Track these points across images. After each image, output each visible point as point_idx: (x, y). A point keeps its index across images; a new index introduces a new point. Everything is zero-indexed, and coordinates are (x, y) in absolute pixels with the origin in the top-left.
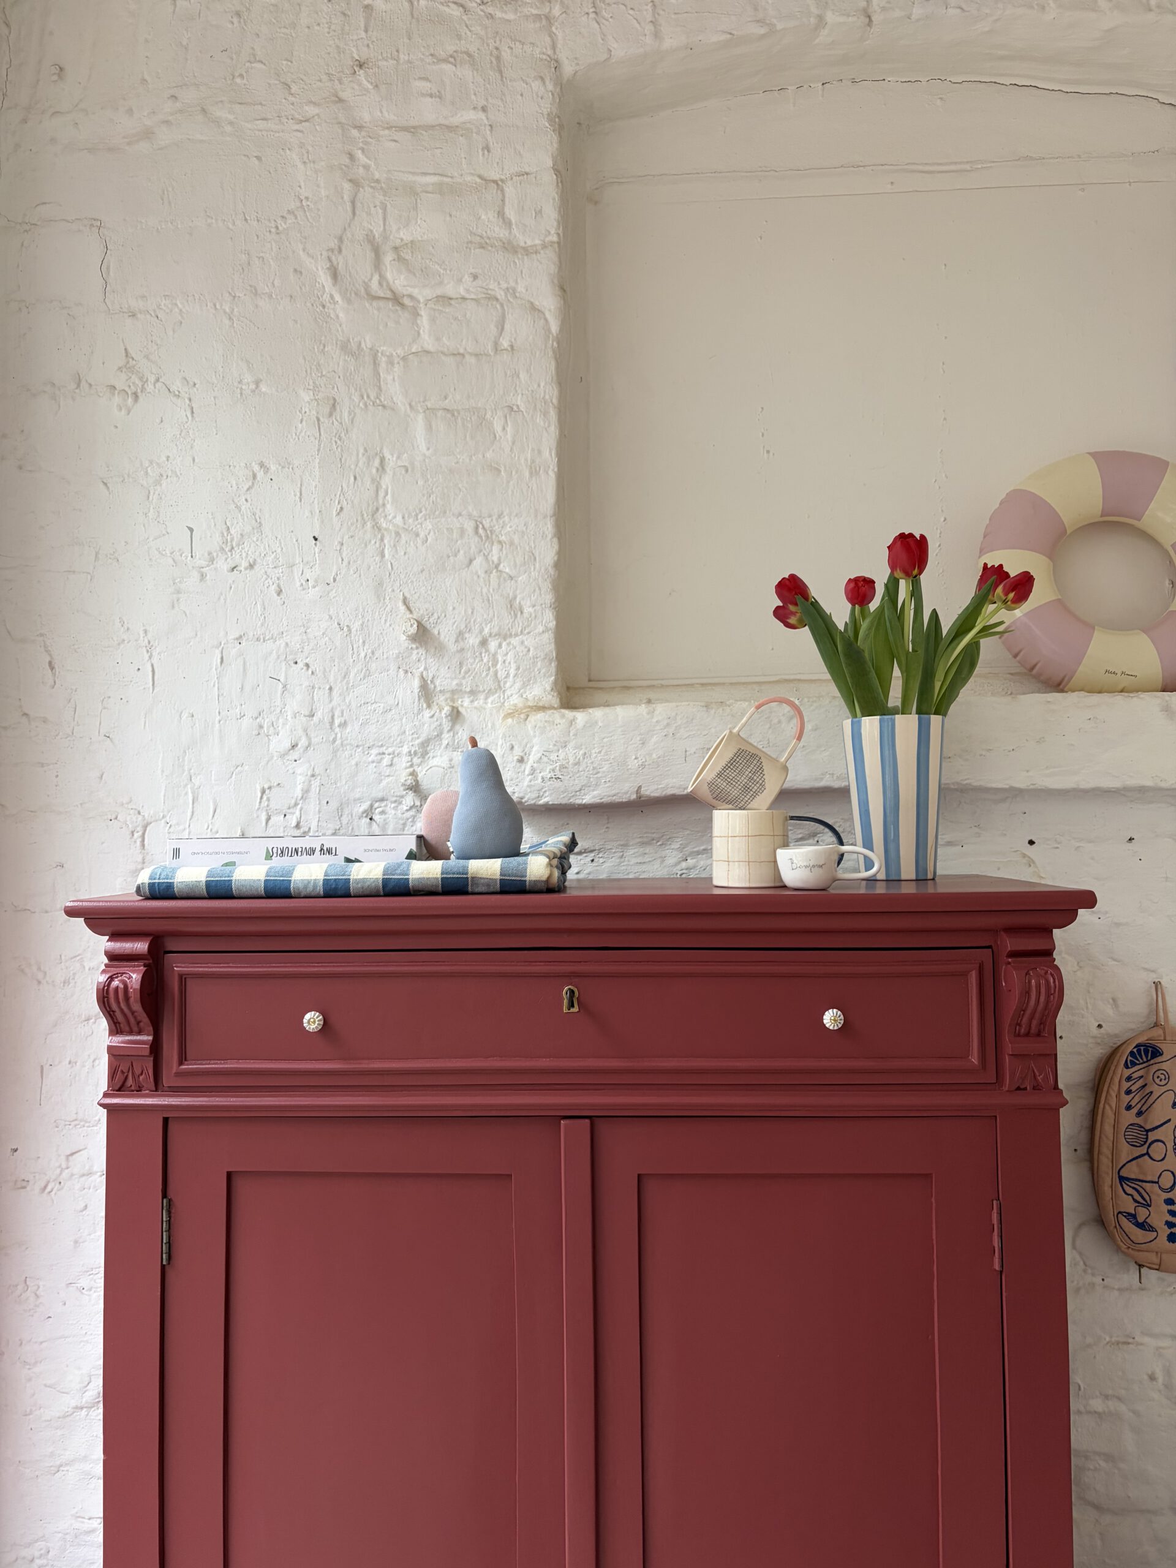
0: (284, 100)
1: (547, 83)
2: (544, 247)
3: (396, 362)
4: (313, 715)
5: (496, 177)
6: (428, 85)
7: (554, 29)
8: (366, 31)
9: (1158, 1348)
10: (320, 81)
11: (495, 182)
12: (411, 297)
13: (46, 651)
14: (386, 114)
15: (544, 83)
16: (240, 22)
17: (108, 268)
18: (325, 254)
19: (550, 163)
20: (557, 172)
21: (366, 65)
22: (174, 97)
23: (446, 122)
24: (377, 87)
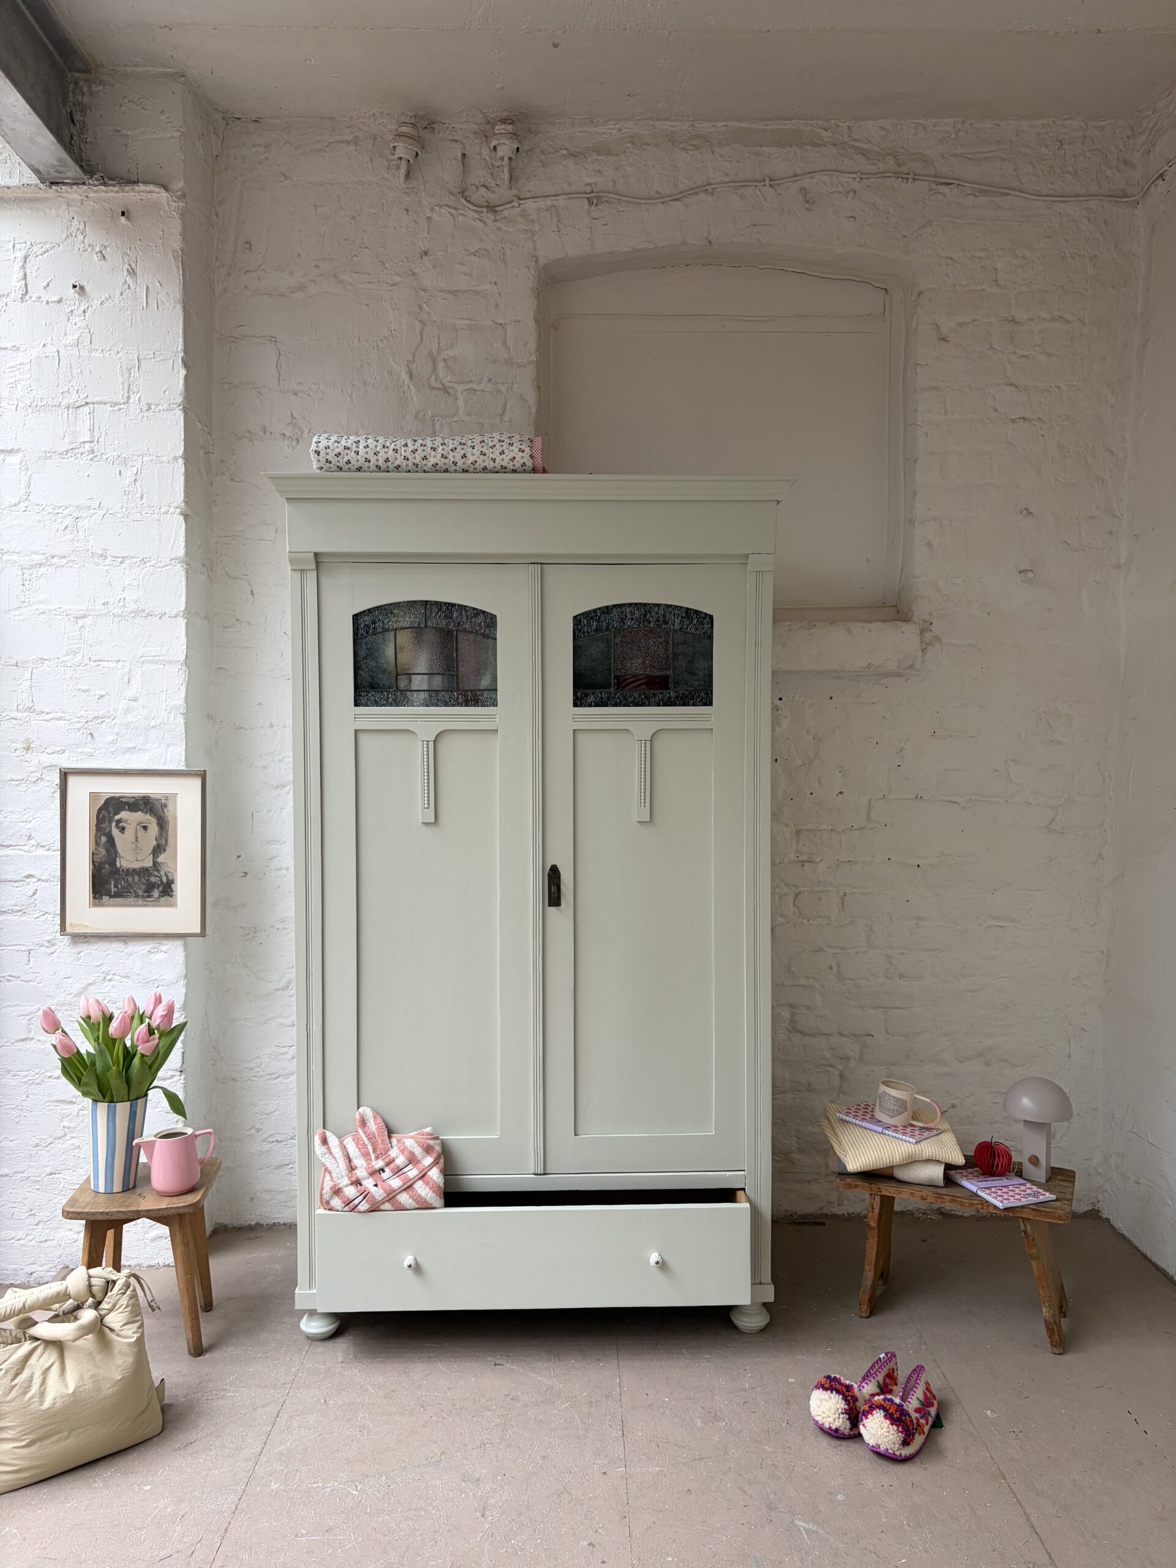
0: (381, 272)
1: (531, 268)
2: (529, 363)
3: (445, 425)
5: (501, 321)
6: (464, 267)
7: (535, 238)
8: (428, 233)
9: (834, 953)
10: (402, 261)
11: (501, 324)
12: (453, 388)
13: (250, 585)
14: (439, 283)
15: (529, 270)
16: (355, 223)
17: (281, 366)
18: (405, 363)
19: (533, 317)
20: (536, 321)
21: (428, 254)
22: (317, 266)
23: (473, 289)
24: (434, 267)
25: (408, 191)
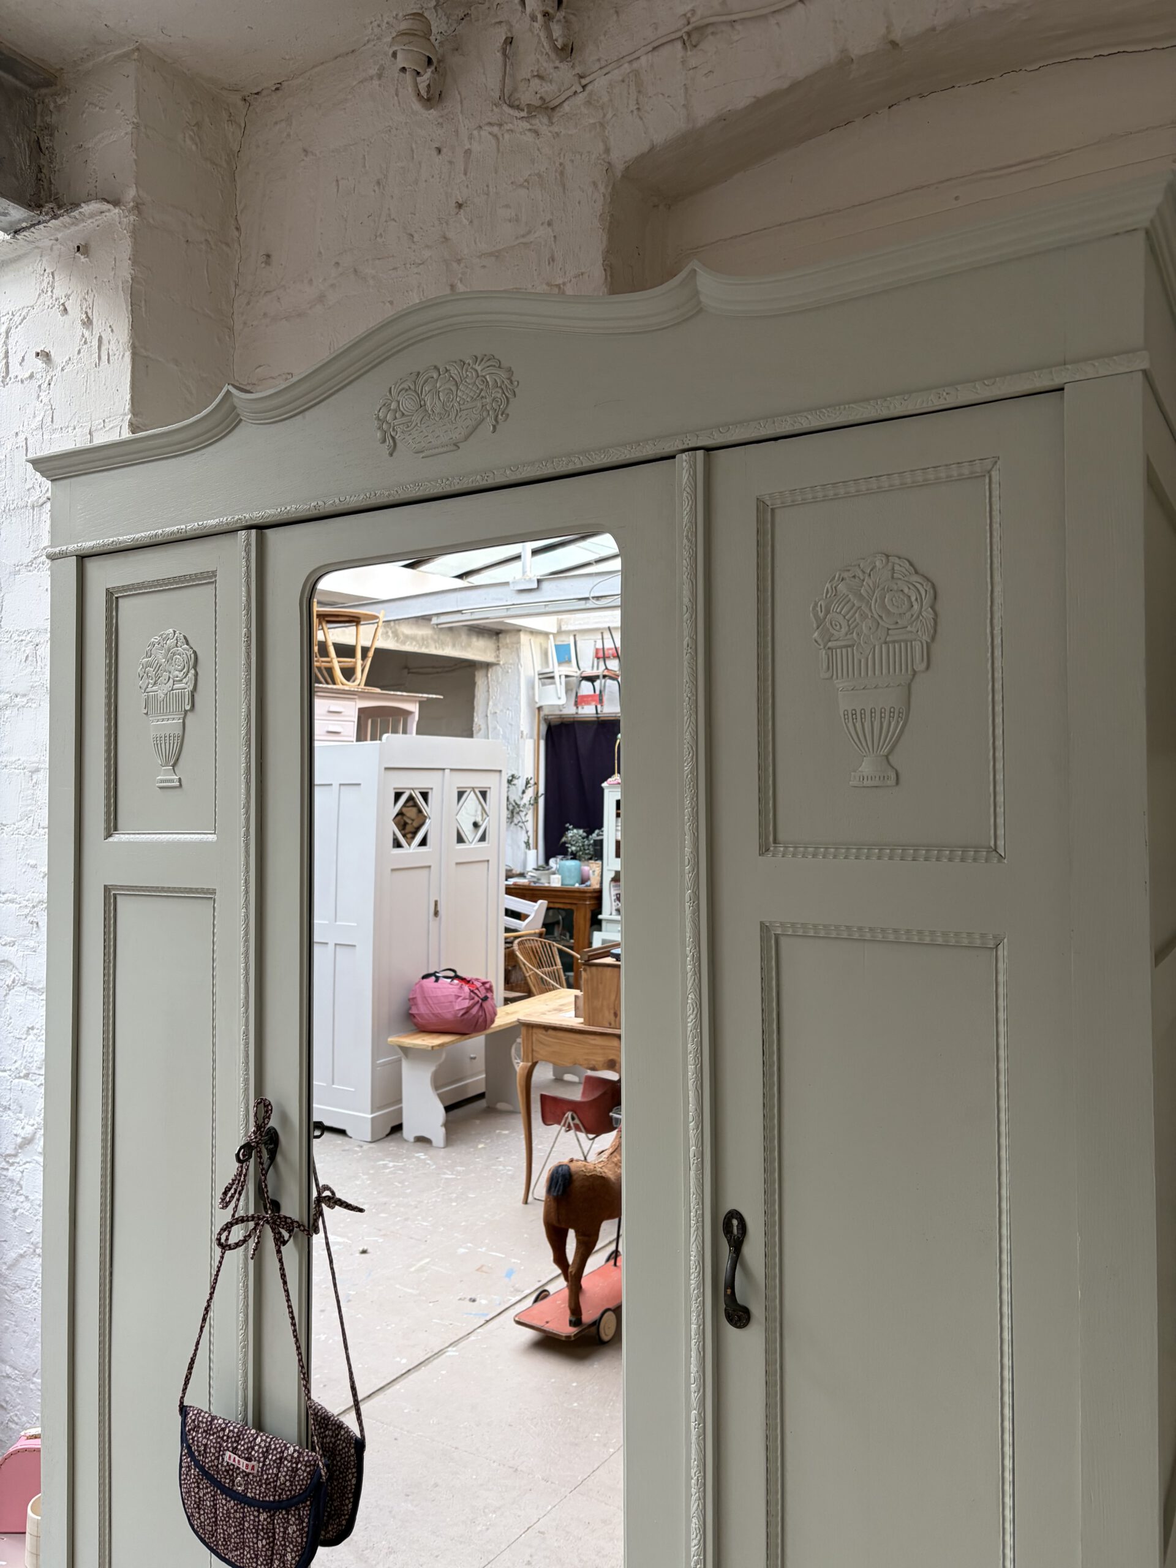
0: (408, 250)
1: (600, 186)
5: (560, 281)
6: (509, 211)
7: (607, 132)
8: (465, 174)
10: (434, 226)
11: (558, 286)
14: (479, 244)
15: (596, 187)
16: (379, 188)
19: (600, 260)
21: (465, 205)
22: (338, 264)
23: (522, 240)
24: (471, 222)
25: (440, 120)
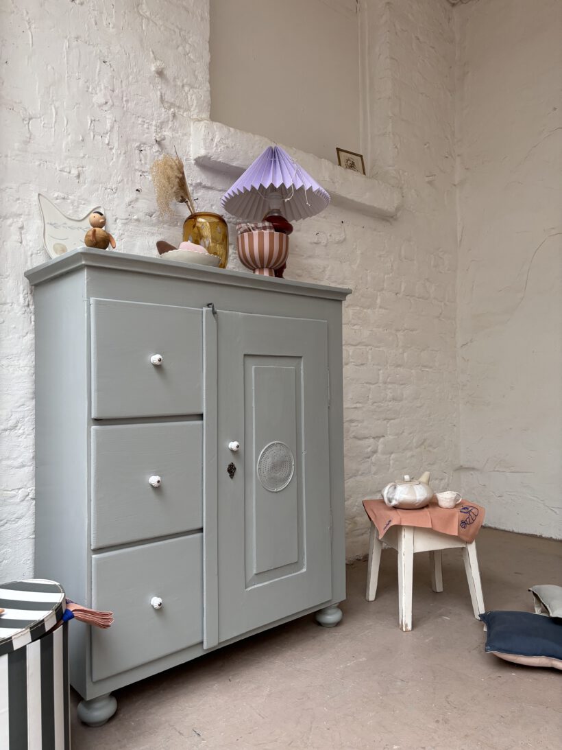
4: (113, 91)
